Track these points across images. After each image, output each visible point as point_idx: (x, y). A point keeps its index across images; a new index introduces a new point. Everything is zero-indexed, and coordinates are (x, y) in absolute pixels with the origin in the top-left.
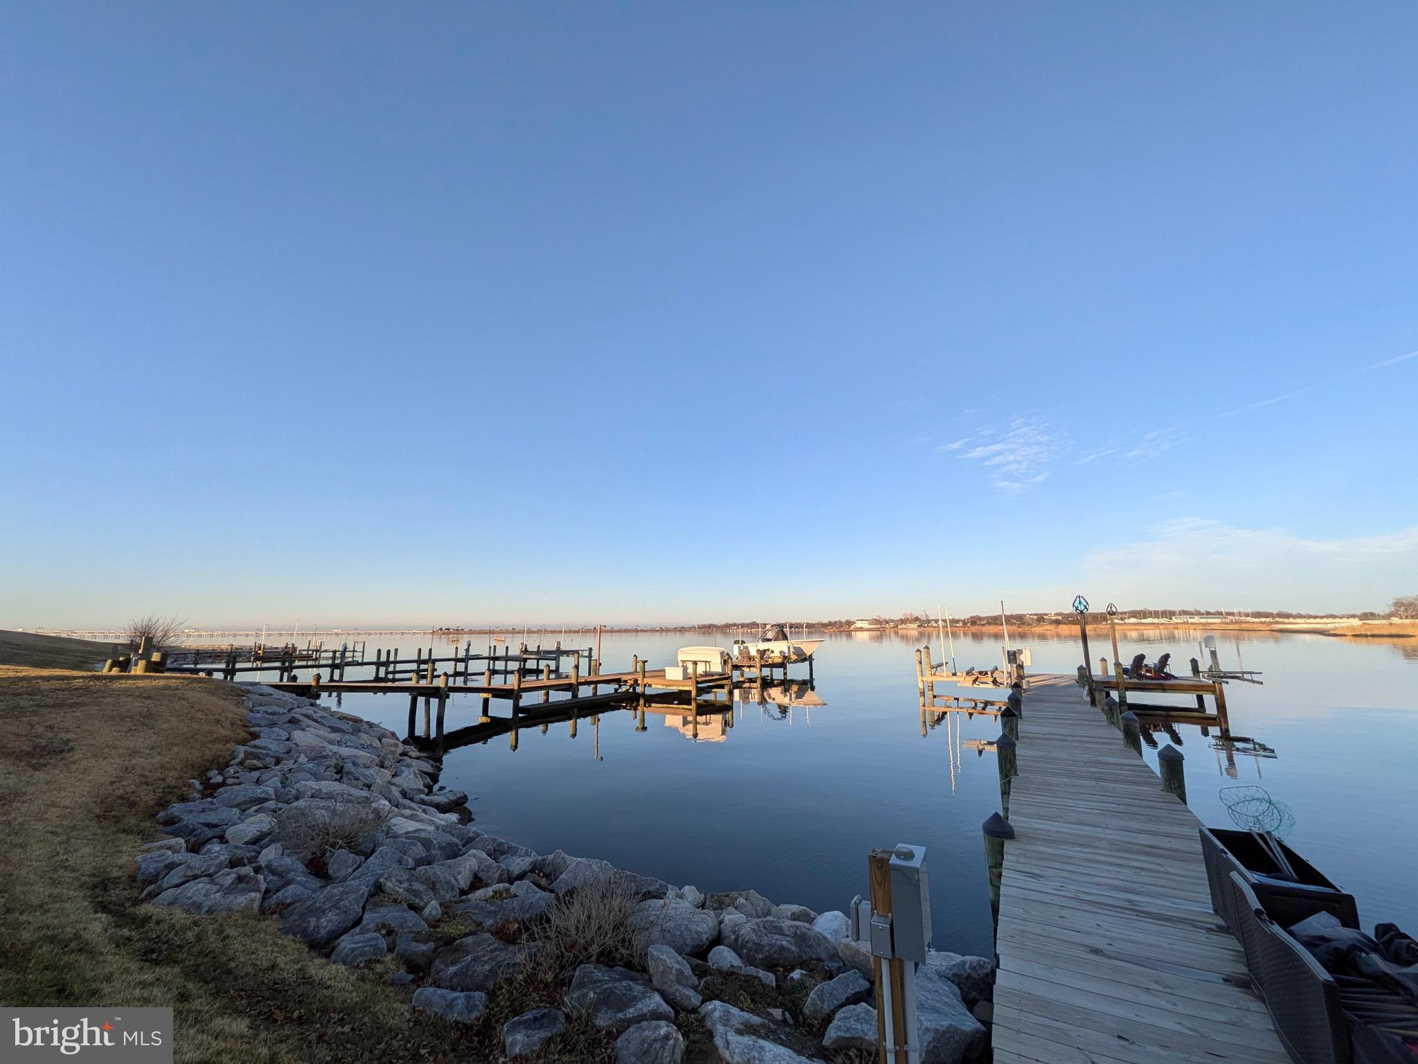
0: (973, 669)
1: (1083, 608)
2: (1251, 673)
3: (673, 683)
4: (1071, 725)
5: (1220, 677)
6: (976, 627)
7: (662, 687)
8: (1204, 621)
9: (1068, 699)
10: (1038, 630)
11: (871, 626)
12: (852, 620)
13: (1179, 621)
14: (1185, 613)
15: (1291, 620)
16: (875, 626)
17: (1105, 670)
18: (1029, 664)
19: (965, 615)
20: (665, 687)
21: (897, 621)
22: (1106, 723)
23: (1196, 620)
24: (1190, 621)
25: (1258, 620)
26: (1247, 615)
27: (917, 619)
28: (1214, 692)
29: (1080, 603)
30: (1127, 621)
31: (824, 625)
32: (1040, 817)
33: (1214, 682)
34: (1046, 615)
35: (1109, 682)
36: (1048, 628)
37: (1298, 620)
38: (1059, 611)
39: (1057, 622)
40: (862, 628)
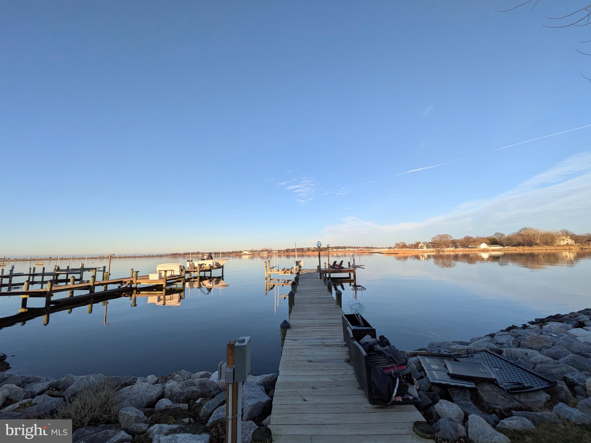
0: (285, 268)
1: (320, 245)
2: (362, 265)
3: (154, 281)
4: (314, 286)
5: (355, 267)
6: (288, 253)
7: (147, 284)
8: (353, 250)
9: (314, 277)
10: (307, 253)
11: (249, 253)
12: (242, 251)
13: (347, 250)
14: (349, 247)
15: (374, 249)
16: (251, 253)
17: (325, 267)
18: (303, 266)
19: (284, 249)
20: (148, 284)
21: (260, 251)
22: (323, 285)
23: (352, 249)
24: (350, 250)
25: (366, 249)
26: (364, 248)
27: (267, 250)
28: (353, 272)
29: (319, 244)
30: (333, 250)
31: (230, 253)
32: (300, 319)
33: (353, 269)
34: (310, 248)
35: (326, 271)
36: (311, 253)
38: (314, 247)
39: (314, 251)
40: (246, 254)
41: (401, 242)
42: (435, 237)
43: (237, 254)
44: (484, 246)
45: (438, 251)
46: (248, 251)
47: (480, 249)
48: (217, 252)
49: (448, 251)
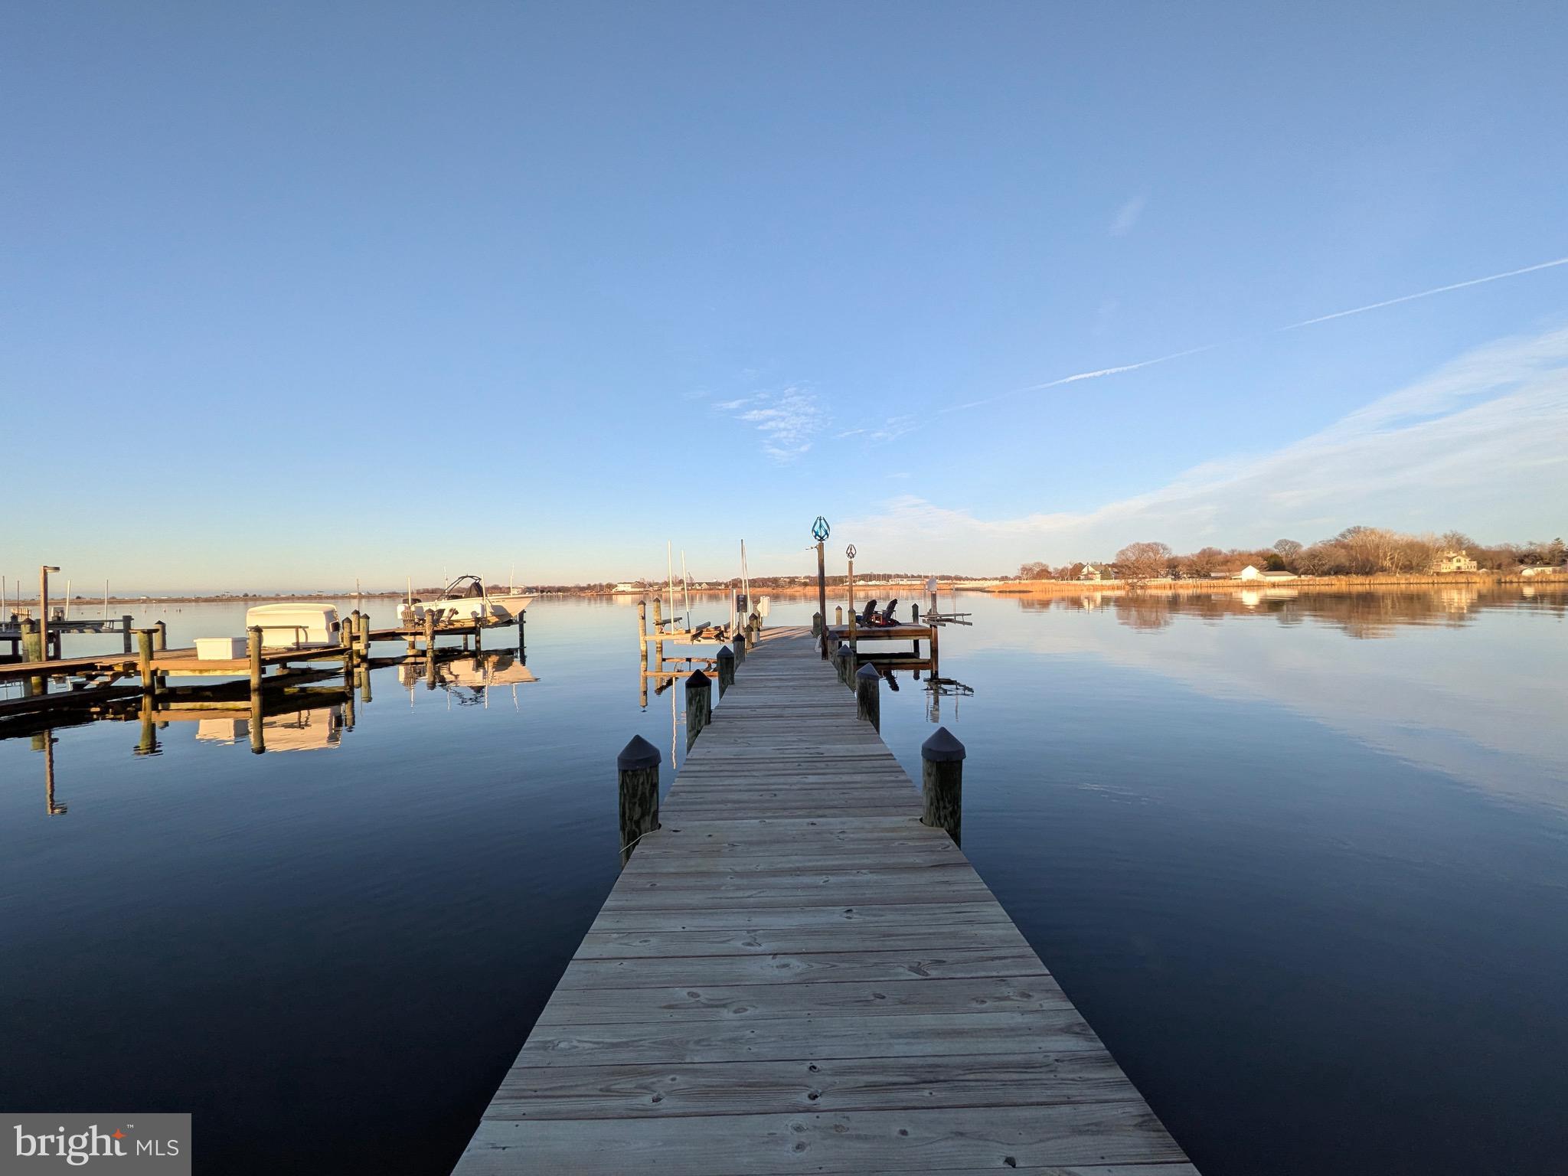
8: (909, 583)
9: (799, 653)
10: (789, 591)
11: (634, 590)
12: (614, 583)
13: (894, 583)
14: (898, 576)
15: (962, 582)
16: (638, 590)
17: (840, 619)
19: (727, 579)
21: (663, 584)
23: (905, 582)
24: (901, 583)
25: (943, 582)
27: (681, 582)
31: (582, 589)
33: (930, 626)
34: (797, 578)
36: (797, 590)
37: (966, 582)
38: (807, 575)
39: (805, 584)
40: (624, 591)
41: (1035, 564)
42: (1127, 550)
43: (602, 593)
44: (1250, 573)
45: (1133, 586)
46: (630, 585)
47: (1239, 581)
48: (546, 586)
49: (1157, 587)
